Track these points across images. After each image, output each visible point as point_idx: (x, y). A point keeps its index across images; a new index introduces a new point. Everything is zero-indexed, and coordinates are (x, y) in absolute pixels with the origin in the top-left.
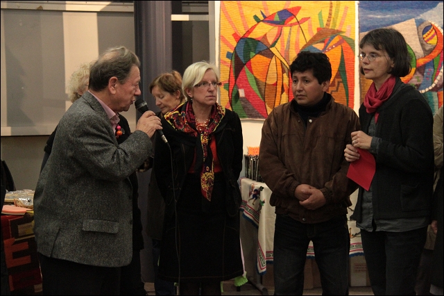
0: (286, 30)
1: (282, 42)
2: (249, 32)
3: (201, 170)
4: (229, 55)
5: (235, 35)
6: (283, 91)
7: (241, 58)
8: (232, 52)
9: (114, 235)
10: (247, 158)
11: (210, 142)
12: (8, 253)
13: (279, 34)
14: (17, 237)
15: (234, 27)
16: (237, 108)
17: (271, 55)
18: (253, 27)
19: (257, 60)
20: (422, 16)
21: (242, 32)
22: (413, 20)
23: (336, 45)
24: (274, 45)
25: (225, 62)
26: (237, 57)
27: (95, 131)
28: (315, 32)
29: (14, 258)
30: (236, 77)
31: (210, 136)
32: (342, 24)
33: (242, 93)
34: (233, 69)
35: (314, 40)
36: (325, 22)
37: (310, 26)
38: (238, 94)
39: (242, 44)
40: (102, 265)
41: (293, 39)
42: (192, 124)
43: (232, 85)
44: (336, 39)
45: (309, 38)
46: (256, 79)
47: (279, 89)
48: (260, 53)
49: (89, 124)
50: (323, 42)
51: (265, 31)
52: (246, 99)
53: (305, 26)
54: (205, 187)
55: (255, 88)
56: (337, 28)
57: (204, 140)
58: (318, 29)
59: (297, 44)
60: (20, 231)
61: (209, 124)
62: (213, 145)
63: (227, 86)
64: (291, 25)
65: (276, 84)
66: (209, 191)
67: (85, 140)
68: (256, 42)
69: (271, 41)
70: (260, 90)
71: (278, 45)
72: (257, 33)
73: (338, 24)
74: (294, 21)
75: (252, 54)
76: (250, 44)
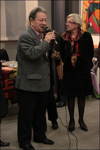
4: (86, 10)
5: (89, 2)
7: (91, 11)
8: (88, 8)
9: (40, 80)
12: (6, 84)
14: (9, 79)
16: (89, 31)
19: (97, 11)
25: (85, 13)
26: (89, 10)
29: (8, 86)
30: (89, 18)
33: (91, 24)
34: (88, 15)
38: (89, 25)
39: (92, 6)
40: (36, 91)
43: (87, 21)
46: (96, 19)
49: (23, 38)
52: (93, 27)
55: (96, 22)
60: (10, 77)
62: (77, 46)
63: (85, 22)
66: (74, 63)
67: (22, 44)
70: (98, 23)
72: (98, 1)
75: (95, 9)
76: (95, 5)
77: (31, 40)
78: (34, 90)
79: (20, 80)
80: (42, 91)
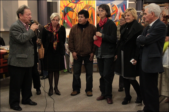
0: (77, 5)
1: (76, 8)
2: (68, 5)
3: (54, 42)
4: (62, 11)
5: (64, 6)
6: (77, 21)
7: (66, 12)
8: (63, 10)
9: (26, 58)
10: (67, 38)
11: (56, 34)
12: (1, 62)
13: (76, 6)
14: (4, 58)
15: (64, 4)
16: (65, 25)
17: (73, 11)
18: (69, 4)
19: (70, 13)
20: (112, 2)
21: (66, 5)
22: (110, 3)
23: (90, 9)
24: (74, 9)
25: (61, 13)
26: (64, 12)
27: (16, 29)
28: (85, 6)
29: (3, 64)
30: (64, 17)
31: (56, 32)
32: (92, 4)
33: (66, 21)
34: (63, 15)
35: (85, 8)
36: (88, 3)
37: (84, 4)
38: (65, 21)
39: (66, 8)
40: (23, 67)
41: (79, 7)
42: (52, 29)
43: (63, 19)
44: (90, 8)
45: (83, 7)
46: (69, 18)
47: (76, 20)
48: (71, 11)
49: (14, 27)
50: (87, 8)
51: (72, 5)
52: (67, 23)
53: (82, 4)
54: (54, 46)
55: (69, 20)
56: (90, 5)
57: (54, 34)
58: (86, 5)
59: (80, 8)
60: (5, 57)
61: (56, 29)
62: (57, 35)
63: (62, 19)
64: (79, 4)
65: (75, 19)
66: (56, 47)
67: (13, 32)
68: (70, 8)
69: (73, 8)
70: (71, 20)
71: (75, 9)
72: (70, 6)
73: (91, 4)
74: (80, 2)
75: (69, 11)
76: (68, 8)
77: (20, 29)
78: (22, 65)
79: (11, 58)
80: (28, 67)
